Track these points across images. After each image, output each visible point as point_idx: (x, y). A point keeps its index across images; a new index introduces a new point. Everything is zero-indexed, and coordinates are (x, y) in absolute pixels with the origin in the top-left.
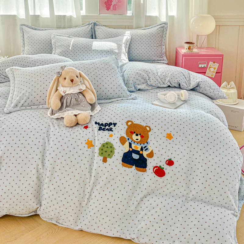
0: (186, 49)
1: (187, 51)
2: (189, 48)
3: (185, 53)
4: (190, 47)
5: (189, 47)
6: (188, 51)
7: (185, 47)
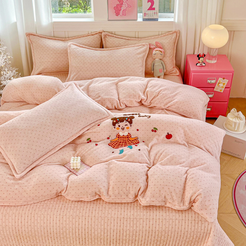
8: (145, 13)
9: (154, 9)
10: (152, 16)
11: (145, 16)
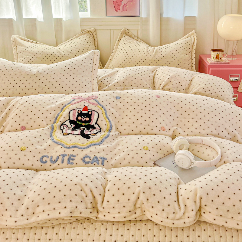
0: (212, 58)
1: (214, 60)
2: (216, 57)
3: (212, 63)
4: (219, 55)
5: (217, 55)
6: (216, 61)
7: (212, 55)
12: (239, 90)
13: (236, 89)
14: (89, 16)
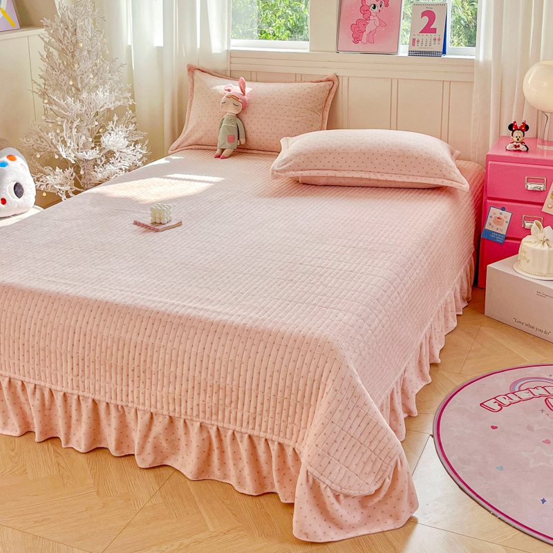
8: (414, 40)
9: (434, 31)
10: (428, 46)
11: (414, 45)
12: (545, 209)
13: (540, 207)
14: (308, 51)
